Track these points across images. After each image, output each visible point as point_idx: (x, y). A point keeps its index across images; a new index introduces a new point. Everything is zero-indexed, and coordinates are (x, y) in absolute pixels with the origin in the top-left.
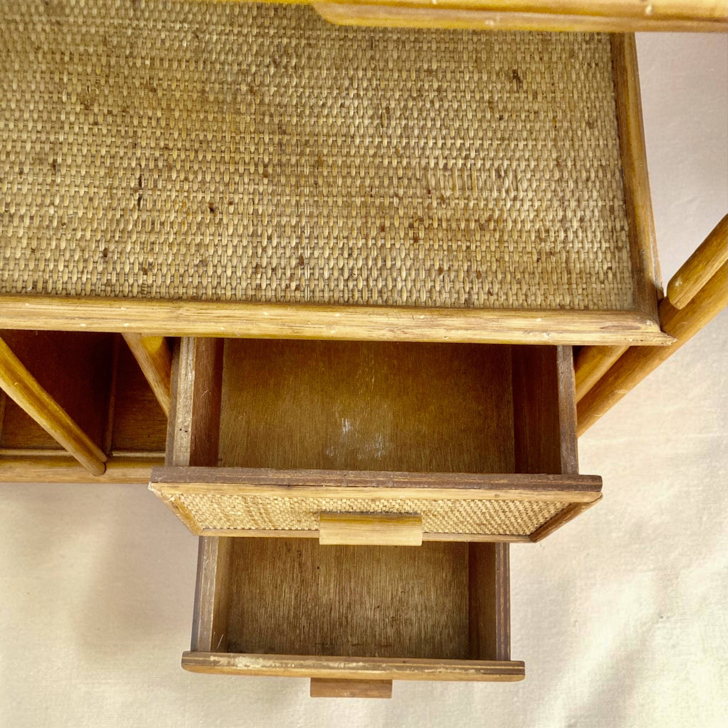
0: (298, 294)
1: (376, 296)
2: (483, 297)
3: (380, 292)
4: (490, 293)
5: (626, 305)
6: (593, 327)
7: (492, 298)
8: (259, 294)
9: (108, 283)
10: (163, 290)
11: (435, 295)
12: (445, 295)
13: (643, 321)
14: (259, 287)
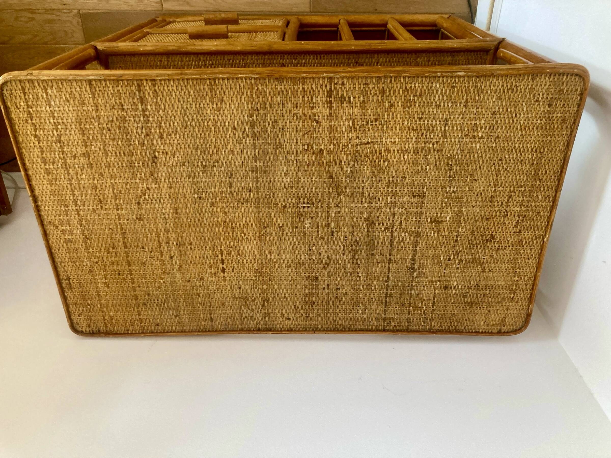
0: (229, 58)
1: (202, 58)
2: (163, 60)
3: (200, 60)
4: (161, 61)
5: (110, 57)
6: (122, 48)
7: (160, 59)
8: (242, 57)
9: (296, 59)
10: (276, 57)
11: (180, 59)
12: (177, 60)
13: (103, 50)
14: (243, 60)
